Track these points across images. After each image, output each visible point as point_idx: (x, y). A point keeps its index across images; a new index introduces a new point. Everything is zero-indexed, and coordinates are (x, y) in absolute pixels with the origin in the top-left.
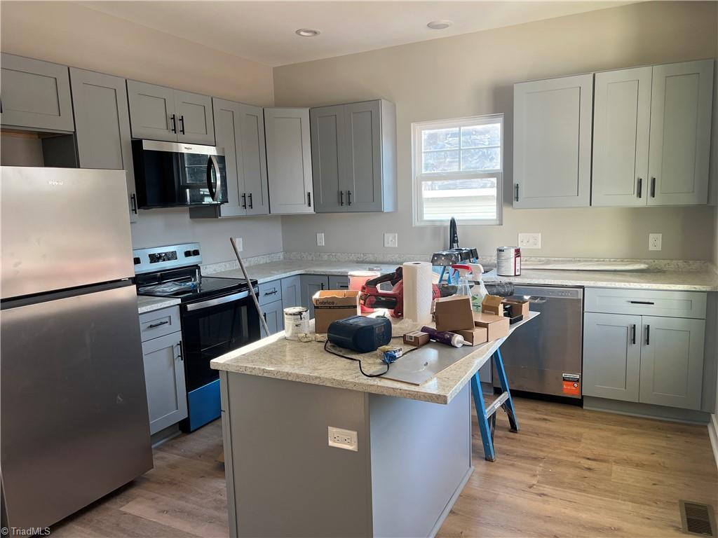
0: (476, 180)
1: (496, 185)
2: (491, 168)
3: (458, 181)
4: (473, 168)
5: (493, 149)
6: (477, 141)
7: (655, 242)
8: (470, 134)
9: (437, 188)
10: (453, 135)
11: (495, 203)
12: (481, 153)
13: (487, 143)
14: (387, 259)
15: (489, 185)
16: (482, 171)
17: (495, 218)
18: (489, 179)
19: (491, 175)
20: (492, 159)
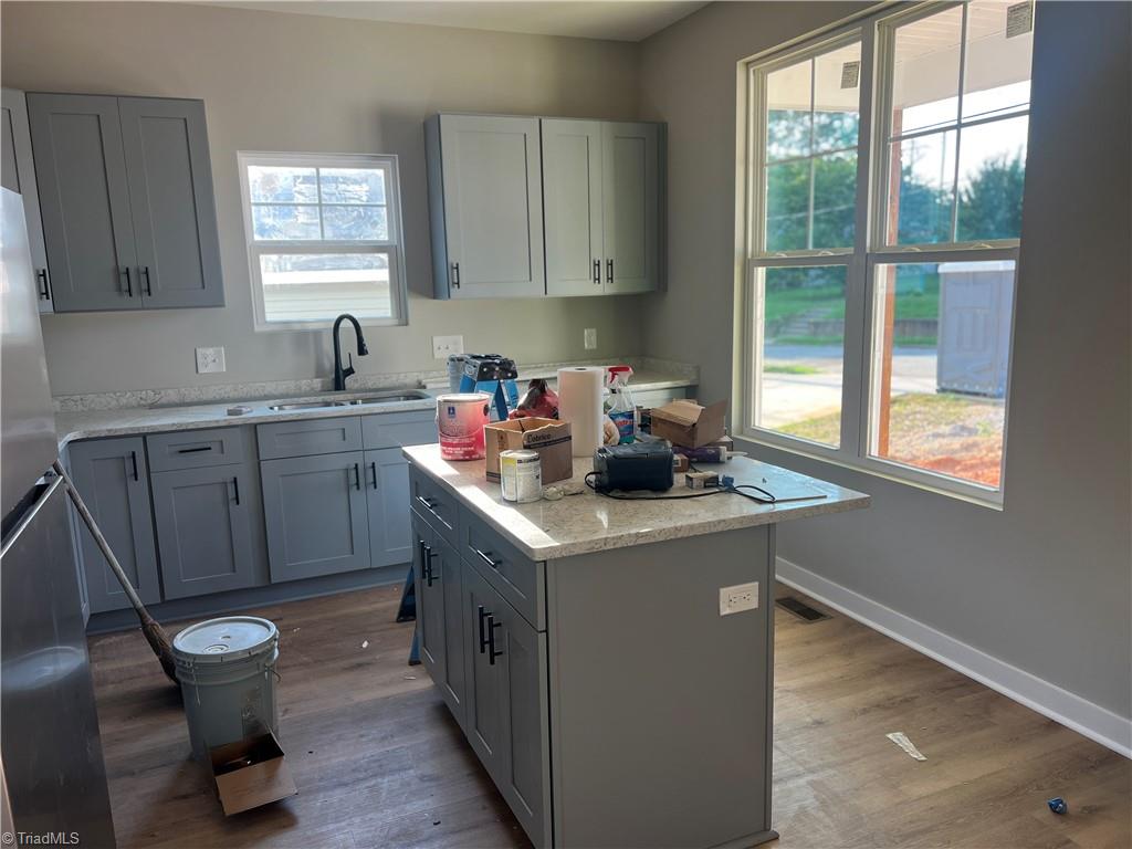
0: (355, 255)
1: (387, 264)
2: (375, 239)
3: (325, 256)
4: (345, 236)
5: (375, 209)
6: (348, 194)
7: (590, 339)
8: (335, 180)
9: (289, 267)
10: (307, 180)
11: (387, 293)
12: (356, 213)
13: (365, 198)
14: (210, 394)
15: (376, 264)
16: (360, 241)
17: (389, 314)
18: (376, 255)
19: (379, 248)
20: (375, 224)
